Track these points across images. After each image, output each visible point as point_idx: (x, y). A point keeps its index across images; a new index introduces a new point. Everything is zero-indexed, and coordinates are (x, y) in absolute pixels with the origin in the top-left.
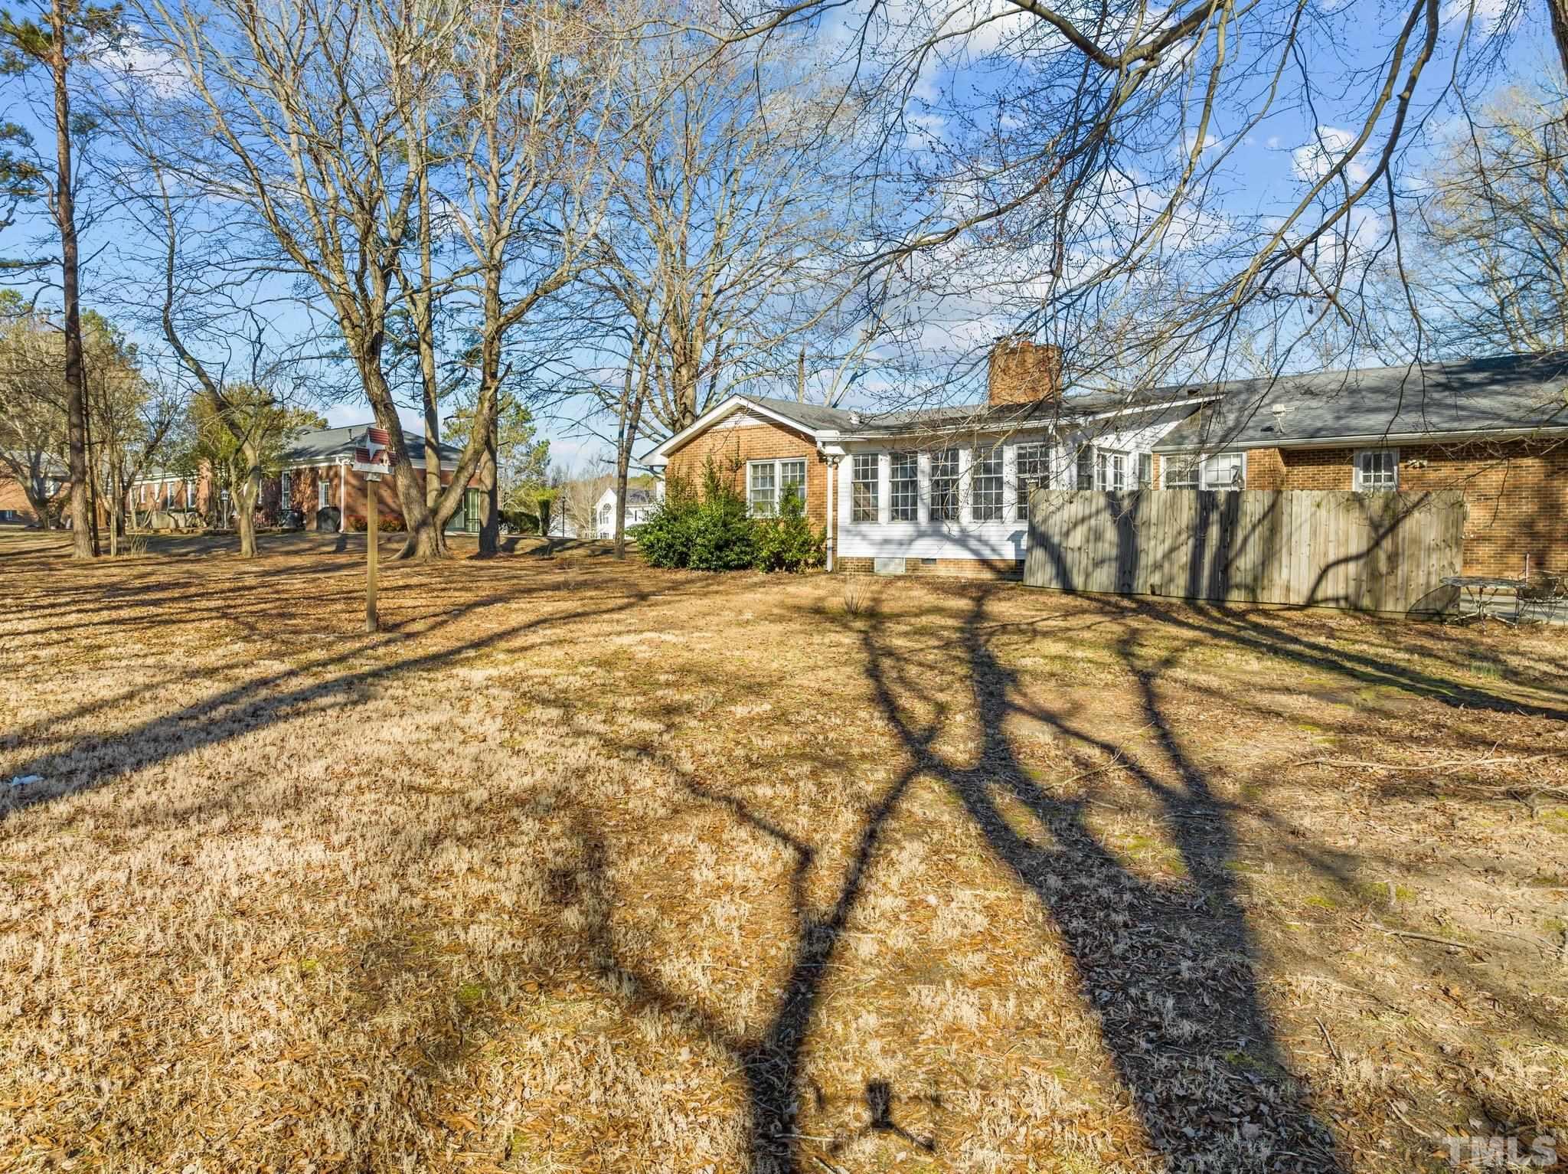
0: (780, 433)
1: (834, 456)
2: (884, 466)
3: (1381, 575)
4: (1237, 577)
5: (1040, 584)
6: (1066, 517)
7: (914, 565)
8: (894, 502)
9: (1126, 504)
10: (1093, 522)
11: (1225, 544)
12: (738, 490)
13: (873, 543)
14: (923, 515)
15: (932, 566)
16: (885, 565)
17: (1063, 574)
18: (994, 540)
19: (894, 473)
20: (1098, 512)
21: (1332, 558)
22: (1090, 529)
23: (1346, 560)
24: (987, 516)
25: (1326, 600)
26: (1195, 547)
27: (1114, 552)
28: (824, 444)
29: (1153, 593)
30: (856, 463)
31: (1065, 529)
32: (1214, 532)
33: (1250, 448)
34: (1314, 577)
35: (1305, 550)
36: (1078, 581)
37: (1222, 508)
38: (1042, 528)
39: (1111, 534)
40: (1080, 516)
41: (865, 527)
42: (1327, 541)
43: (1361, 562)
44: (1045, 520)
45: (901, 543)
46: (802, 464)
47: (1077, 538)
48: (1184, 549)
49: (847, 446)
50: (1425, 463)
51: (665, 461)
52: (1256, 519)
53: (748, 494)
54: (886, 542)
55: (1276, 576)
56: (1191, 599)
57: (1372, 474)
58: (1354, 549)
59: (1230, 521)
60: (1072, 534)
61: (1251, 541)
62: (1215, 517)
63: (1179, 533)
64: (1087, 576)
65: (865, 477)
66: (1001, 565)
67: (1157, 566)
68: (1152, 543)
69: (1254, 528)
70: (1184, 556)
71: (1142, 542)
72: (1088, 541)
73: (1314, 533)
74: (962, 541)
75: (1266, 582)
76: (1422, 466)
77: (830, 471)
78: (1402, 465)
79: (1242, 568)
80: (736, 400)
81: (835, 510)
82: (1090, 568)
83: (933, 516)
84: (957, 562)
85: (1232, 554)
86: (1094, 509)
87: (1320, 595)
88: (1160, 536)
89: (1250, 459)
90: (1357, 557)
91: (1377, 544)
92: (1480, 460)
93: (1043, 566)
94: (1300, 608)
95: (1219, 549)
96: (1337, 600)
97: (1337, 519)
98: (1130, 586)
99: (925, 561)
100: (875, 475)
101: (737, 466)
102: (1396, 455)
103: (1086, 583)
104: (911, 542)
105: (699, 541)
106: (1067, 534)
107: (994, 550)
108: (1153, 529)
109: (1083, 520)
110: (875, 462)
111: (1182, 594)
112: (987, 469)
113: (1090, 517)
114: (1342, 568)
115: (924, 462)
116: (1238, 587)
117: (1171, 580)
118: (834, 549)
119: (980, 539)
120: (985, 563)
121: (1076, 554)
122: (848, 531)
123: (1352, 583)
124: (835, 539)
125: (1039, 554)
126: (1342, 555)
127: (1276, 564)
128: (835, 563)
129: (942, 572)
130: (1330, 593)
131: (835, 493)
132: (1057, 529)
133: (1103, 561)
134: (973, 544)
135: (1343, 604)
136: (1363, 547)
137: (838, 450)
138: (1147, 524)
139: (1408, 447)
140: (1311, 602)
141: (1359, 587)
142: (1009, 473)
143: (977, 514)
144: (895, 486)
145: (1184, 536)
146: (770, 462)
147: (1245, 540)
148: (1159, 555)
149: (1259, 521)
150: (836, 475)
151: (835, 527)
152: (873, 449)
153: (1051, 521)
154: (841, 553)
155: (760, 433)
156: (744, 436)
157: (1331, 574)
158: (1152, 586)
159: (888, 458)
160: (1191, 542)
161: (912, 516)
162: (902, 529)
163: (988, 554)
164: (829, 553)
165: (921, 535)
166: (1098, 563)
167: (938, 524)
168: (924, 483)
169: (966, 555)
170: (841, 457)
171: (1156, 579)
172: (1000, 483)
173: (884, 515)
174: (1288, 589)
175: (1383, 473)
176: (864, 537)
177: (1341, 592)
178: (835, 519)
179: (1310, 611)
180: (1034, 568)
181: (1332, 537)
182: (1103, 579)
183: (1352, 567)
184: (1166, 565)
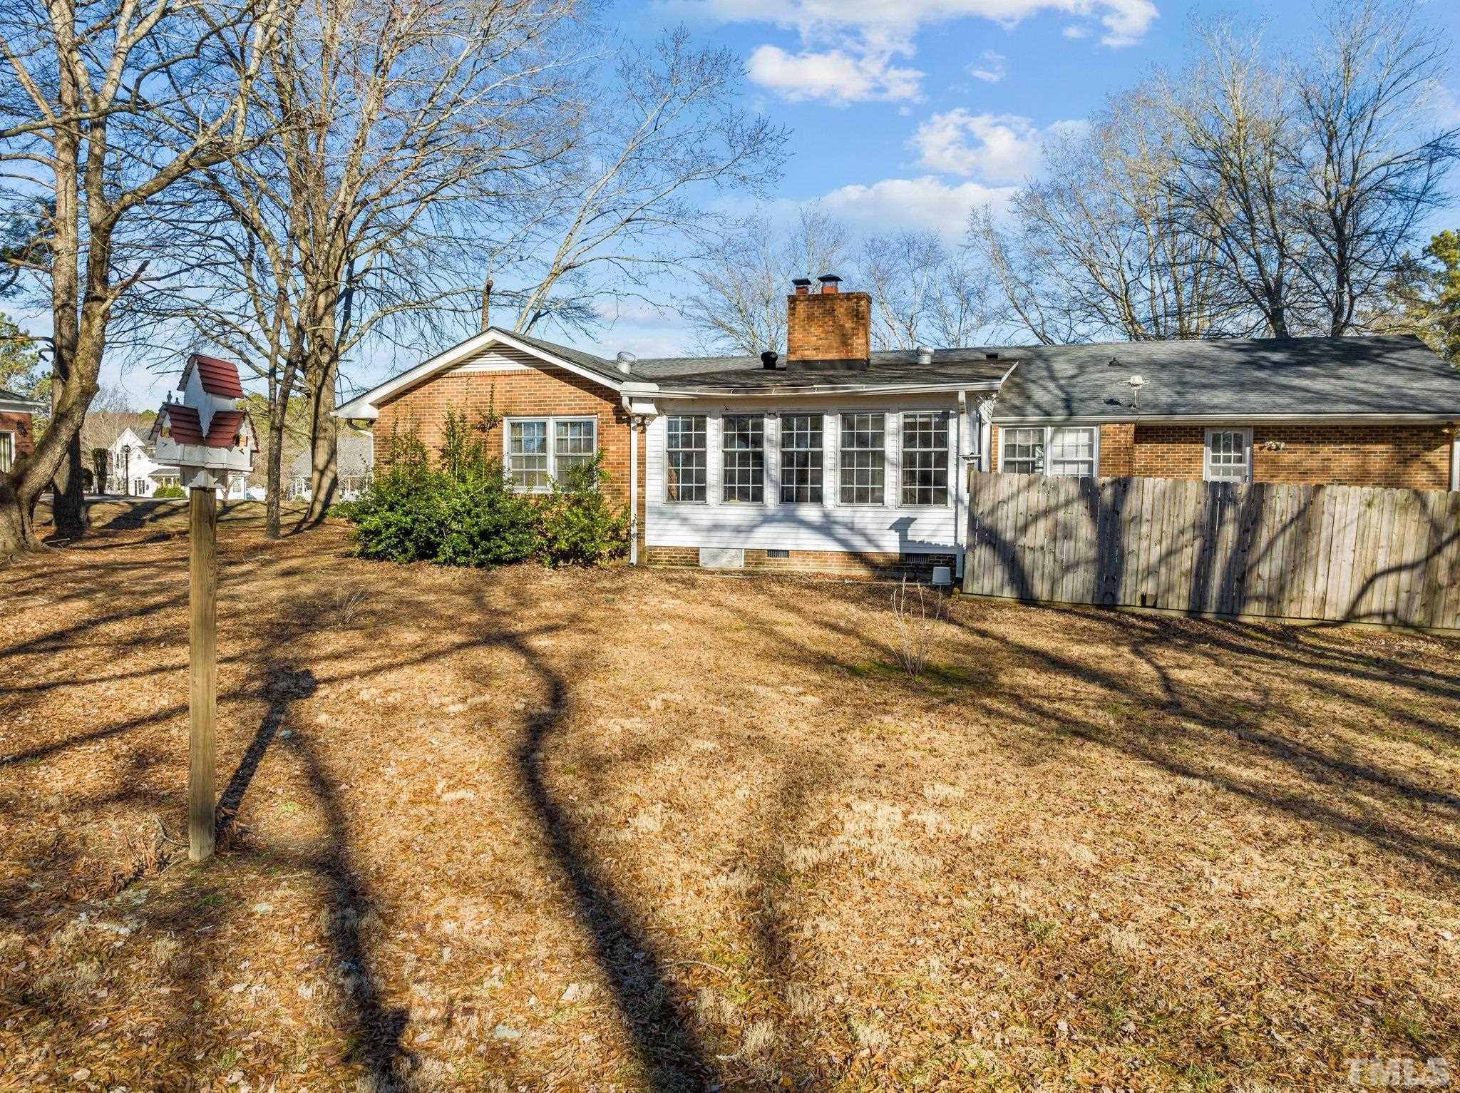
0: (556, 383)
1: (644, 417)
2: (714, 430)
3: (1441, 587)
4: (1259, 587)
5: (987, 591)
6: (1022, 508)
7: (755, 557)
8: (728, 477)
9: (1108, 493)
10: (1061, 515)
11: (1245, 544)
12: (491, 455)
13: (697, 529)
14: (771, 495)
15: (783, 560)
16: (714, 557)
17: (1019, 578)
18: (871, 529)
19: (728, 441)
20: (1068, 503)
21: (1381, 565)
22: (1056, 524)
23: (1399, 569)
24: (862, 497)
25: (1370, 615)
26: (1203, 550)
27: (1092, 553)
28: (631, 400)
29: (1144, 605)
30: (671, 426)
31: (1021, 521)
32: (1229, 534)
33: (1105, 423)
34: (1356, 588)
35: (1349, 556)
36: (1041, 589)
37: (1241, 505)
38: (988, 521)
39: (1086, 530)
40: (1042, 506)
41: (685, 508)
42: (1377, 546)
43: (1417, 572)
44: (993, 511)
45: (738, 530)
46: (589, 425)
47: (1038, 535)
48: (1188, 551)
49: (659, 403)
50: (1283, 445)
51: (374, 413)
52: (1287, 518)
53: (507, 462)
54: (716, 527)
55: (1309, 586)
56: (1195, 611)
57: (1222, 454)
58: (1409, 556)
59: (1251, 521)
60: (1031, 530)
61: (1280, 543)
62: (1230, 513)
63: (1182, 532)
64: (1054, 582)
65: (687, 443)
66: (880, 560)
67: (1150, 572)
68: (1145, 544)
69: (1284, 529)
70: (1187, 559)
71: (1130, 541)
72: (1055, 539)
73: (1361, 537)
74: (826, 528)
75: (1295, 592)
76: (1278, 448)
77: (634, 434)
78: (1256, 446)
79: (1266, 575)
80: (492, 336)
81: (641, 484)
82: (1058, 574)
83: (787, 497)
84: (818, 555)
85: (1251, 559)
86: (1062, 498)
87: (1362, 608)
88: (1156, 535)
89: (1103, 435)
90: (1412, 566)
91: (1438, 550)
92: (1335, 443)
93: (992, 570)
94: (1336, 624)
95: (1235, 552)
96: (1383, 615)
97: (1391, 522)
98: (1114, 596)
99: (772, 553)
100: (702, 441)
101: (490, 423)
102: (1248, 436)
103: (1052, 591)
104: (752, 528)
105: (455, 526)
106: (1024, 529)
107: (870, 541)
108: (1145, 529)
109: (1046, 512)
110: (701, 425)
111: (1184, 606)
112: (862, 441)
113: (1057, 508)
114: (1392, 578)
115: (772, 428)
116: (1258, 598)
117: (1170, 589)
118: (640, 536)
119: (851, 527)
120: (857, 556)
121: (1038, 555)
122: (662, 514)
123: (1404, 596)
124: (641, 524)
125: (983, 553)
126: (1393, 564)
127: (1310, 573)
128: (641, 554)
129: (796, 566)
130: (1375, 606)
131: (642, 462)
132: (1010, 523)
133: (1077, 564)
134: (841, 532)
135: (1390, 619)
136: (1422, 553)
137: (650, 409)
138: (1137, 519)
139: (1263, 427)
140: (1351, 616)
141: (1410, 599)
142: (893, 447)
143: (847, 496)
144: (729, 459)
145: (1189, 535)
146: (541, 419)
147: (1271, 544)
148: (1154, 557)
149: (1292, 521)
150: (642, 441)
151: (641, 506)
152: (698, 409)
153: (1002, 512)
154: (651, 540)
155: (525, 382)
156: (500, 384)
157: (1379, 584)
158: (1144, 597)
159: (721, 420)
160: (1197, 543)
161: (758, 497)
162: (739, 512)
163: (860, 544)
164: (634, 542)
165: (767, 520)
166: (1068, 568)
167: (792, 506)
168: (773, 456)
169: (833, 547)
170: (652, 417)
171: (1149, 587)
172: (880, 458)
173: (714, 493)
174: (1324, 601)
175: (1233, 454)
176: (684, 521)
177: (1390, 606)
178: (642, 497)
179: (1349, 627)
180: (978, 571)
181: (1383, 543)
182: (1075, 585)
183: (1405, 576)
184: (1163, 570)
